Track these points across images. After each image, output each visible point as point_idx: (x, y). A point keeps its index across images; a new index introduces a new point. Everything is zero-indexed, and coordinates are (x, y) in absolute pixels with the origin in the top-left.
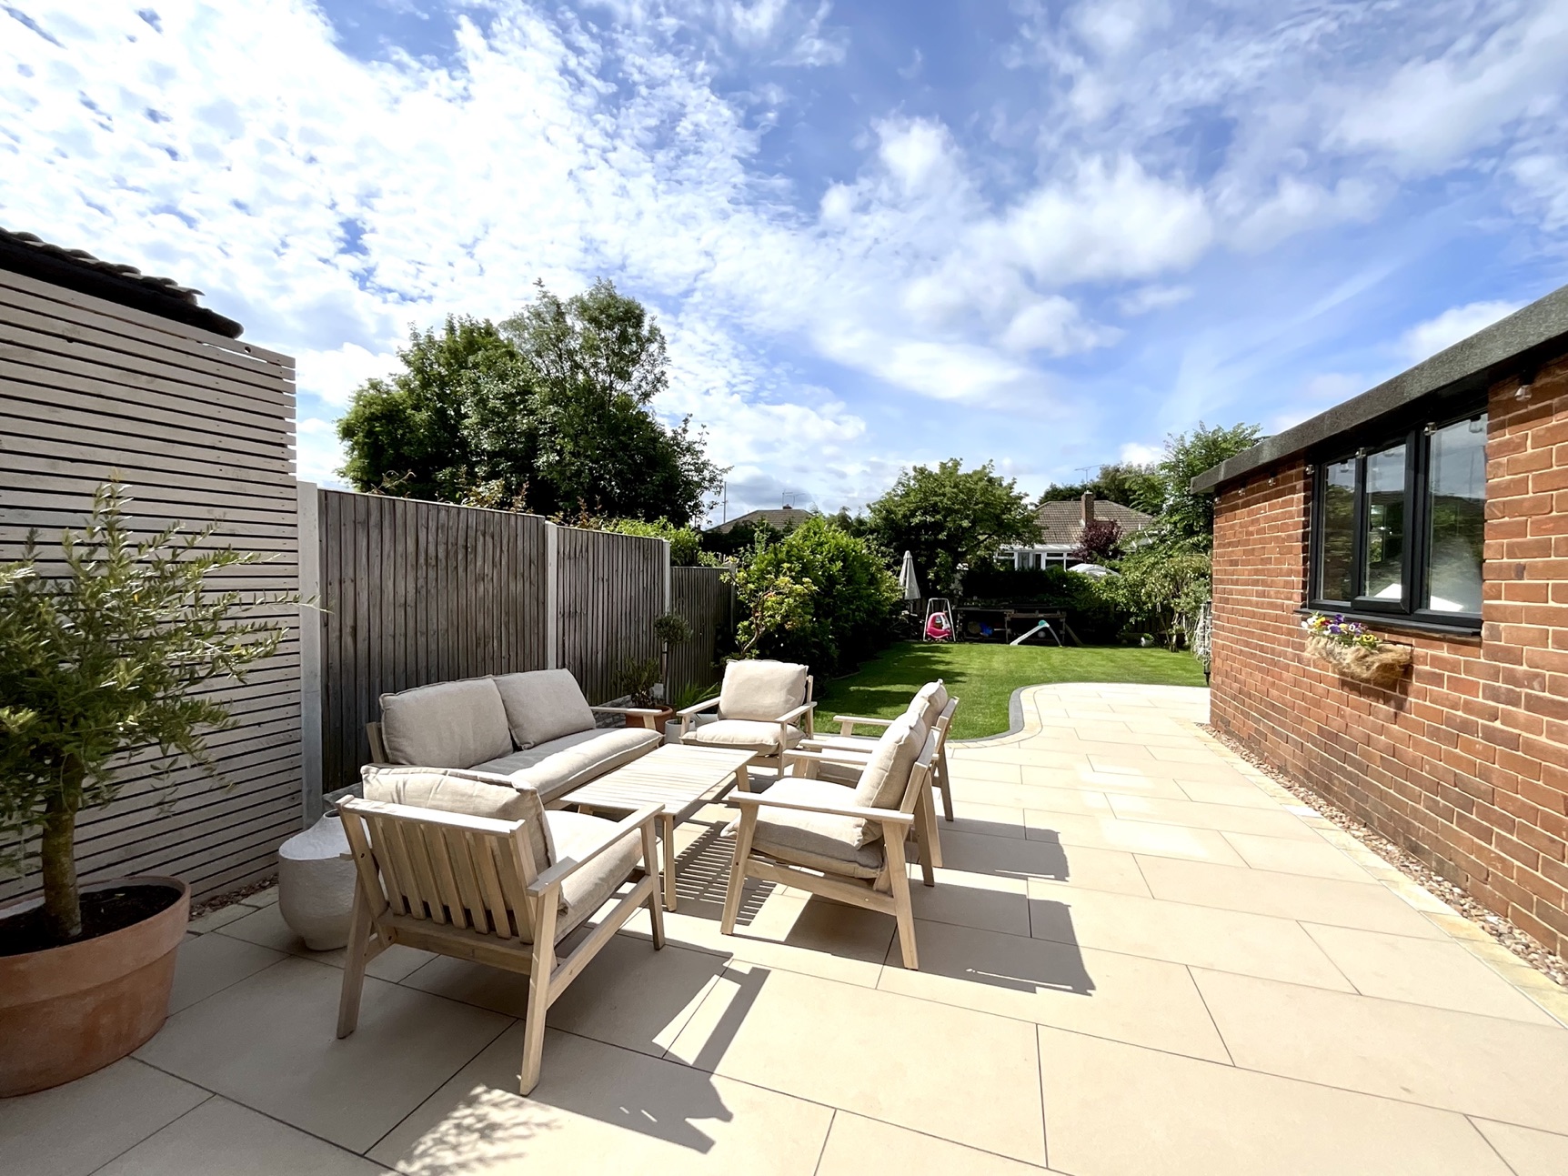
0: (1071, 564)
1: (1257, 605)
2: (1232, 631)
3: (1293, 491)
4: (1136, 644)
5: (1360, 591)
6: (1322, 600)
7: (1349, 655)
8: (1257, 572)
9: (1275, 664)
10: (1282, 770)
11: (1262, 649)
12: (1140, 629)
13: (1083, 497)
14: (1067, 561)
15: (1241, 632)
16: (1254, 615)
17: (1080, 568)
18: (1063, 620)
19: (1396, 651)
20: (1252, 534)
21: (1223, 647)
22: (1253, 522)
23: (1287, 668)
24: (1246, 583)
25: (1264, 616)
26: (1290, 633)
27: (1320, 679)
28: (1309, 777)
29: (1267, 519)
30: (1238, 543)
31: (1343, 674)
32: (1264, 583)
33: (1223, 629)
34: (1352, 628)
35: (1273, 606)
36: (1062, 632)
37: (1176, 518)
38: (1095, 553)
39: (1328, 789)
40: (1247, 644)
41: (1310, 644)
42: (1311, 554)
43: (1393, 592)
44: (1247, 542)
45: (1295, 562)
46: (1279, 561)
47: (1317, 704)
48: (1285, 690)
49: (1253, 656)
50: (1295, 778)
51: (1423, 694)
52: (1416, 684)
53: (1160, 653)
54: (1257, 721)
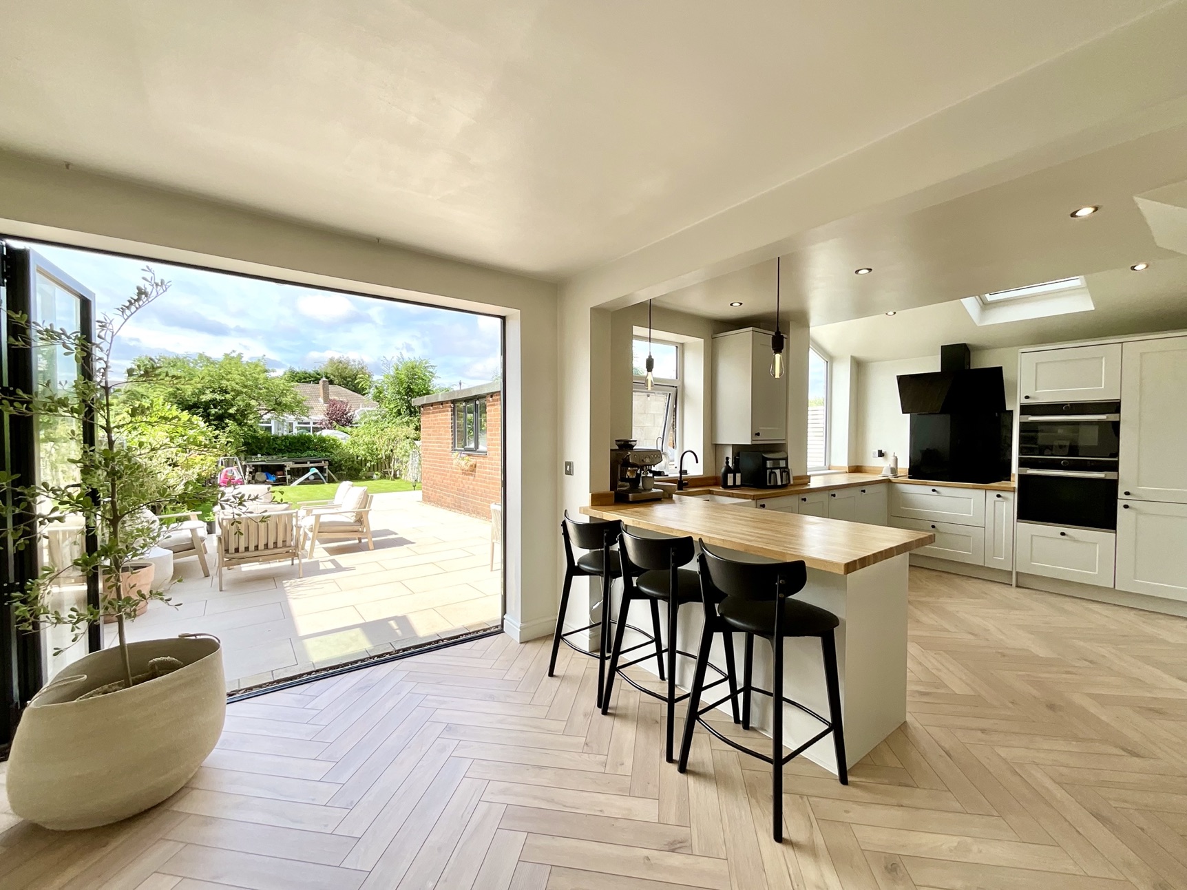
0: (316, 430)
1: (438, 451)
2: (430, 461)
3: (448, 411)
4: (369, 478)
5: (465, 445)
6: (457, 448)
7: (463, 463)
8: (438, 439)
9: (445, 471)
10: (448, 507)
11: (440, 467)
12: (372, 469)
13: (321, 382)
14: (313, 427)
15: (433, 462)
16: (437, 454)
17: (326, 433)
18: (326, 467)
19: (473, 461)
20: (435, 424)
21: (426, 468)
22: (436, 420)
23: (448, 472)
24: (434, 443)
25: (441, 455)
26: (449, 459)
27: (457, 473)
28: (455, 506)
29: (441, 419)
30: (431, 427)
31: (463, 470)
32: (440, 443)
33: (426, 461)
34: (464, 455)
35: (443, 451)
36: (326, 475)
37: (392, 406)
38: (335, 423)
39: (460, 507)
40: (435, 466)
41: (455, 462)
42: (453, 432)
43: (472, 446)
44: (434, 427)
45: (449, 435)
46: (445, 435)
47: (456, 481)
48: (447, 479)
49: (437, 470)
50: (452, 508)
51: (479, 472)
52: (477, 469)
53: (384, 481)
54: (439, 493)
